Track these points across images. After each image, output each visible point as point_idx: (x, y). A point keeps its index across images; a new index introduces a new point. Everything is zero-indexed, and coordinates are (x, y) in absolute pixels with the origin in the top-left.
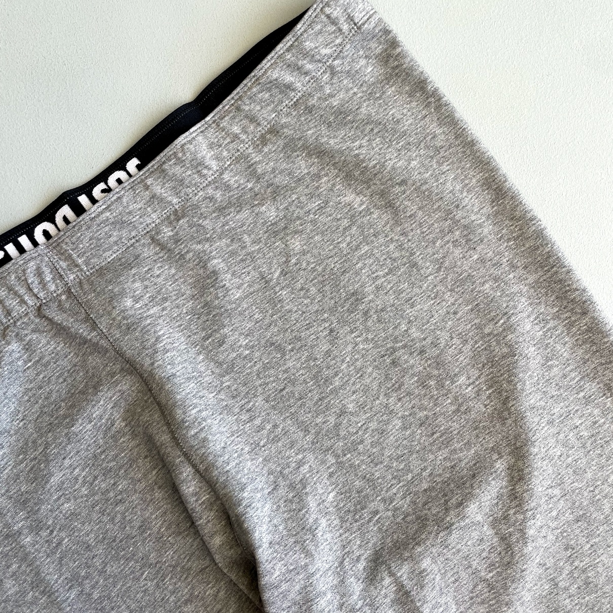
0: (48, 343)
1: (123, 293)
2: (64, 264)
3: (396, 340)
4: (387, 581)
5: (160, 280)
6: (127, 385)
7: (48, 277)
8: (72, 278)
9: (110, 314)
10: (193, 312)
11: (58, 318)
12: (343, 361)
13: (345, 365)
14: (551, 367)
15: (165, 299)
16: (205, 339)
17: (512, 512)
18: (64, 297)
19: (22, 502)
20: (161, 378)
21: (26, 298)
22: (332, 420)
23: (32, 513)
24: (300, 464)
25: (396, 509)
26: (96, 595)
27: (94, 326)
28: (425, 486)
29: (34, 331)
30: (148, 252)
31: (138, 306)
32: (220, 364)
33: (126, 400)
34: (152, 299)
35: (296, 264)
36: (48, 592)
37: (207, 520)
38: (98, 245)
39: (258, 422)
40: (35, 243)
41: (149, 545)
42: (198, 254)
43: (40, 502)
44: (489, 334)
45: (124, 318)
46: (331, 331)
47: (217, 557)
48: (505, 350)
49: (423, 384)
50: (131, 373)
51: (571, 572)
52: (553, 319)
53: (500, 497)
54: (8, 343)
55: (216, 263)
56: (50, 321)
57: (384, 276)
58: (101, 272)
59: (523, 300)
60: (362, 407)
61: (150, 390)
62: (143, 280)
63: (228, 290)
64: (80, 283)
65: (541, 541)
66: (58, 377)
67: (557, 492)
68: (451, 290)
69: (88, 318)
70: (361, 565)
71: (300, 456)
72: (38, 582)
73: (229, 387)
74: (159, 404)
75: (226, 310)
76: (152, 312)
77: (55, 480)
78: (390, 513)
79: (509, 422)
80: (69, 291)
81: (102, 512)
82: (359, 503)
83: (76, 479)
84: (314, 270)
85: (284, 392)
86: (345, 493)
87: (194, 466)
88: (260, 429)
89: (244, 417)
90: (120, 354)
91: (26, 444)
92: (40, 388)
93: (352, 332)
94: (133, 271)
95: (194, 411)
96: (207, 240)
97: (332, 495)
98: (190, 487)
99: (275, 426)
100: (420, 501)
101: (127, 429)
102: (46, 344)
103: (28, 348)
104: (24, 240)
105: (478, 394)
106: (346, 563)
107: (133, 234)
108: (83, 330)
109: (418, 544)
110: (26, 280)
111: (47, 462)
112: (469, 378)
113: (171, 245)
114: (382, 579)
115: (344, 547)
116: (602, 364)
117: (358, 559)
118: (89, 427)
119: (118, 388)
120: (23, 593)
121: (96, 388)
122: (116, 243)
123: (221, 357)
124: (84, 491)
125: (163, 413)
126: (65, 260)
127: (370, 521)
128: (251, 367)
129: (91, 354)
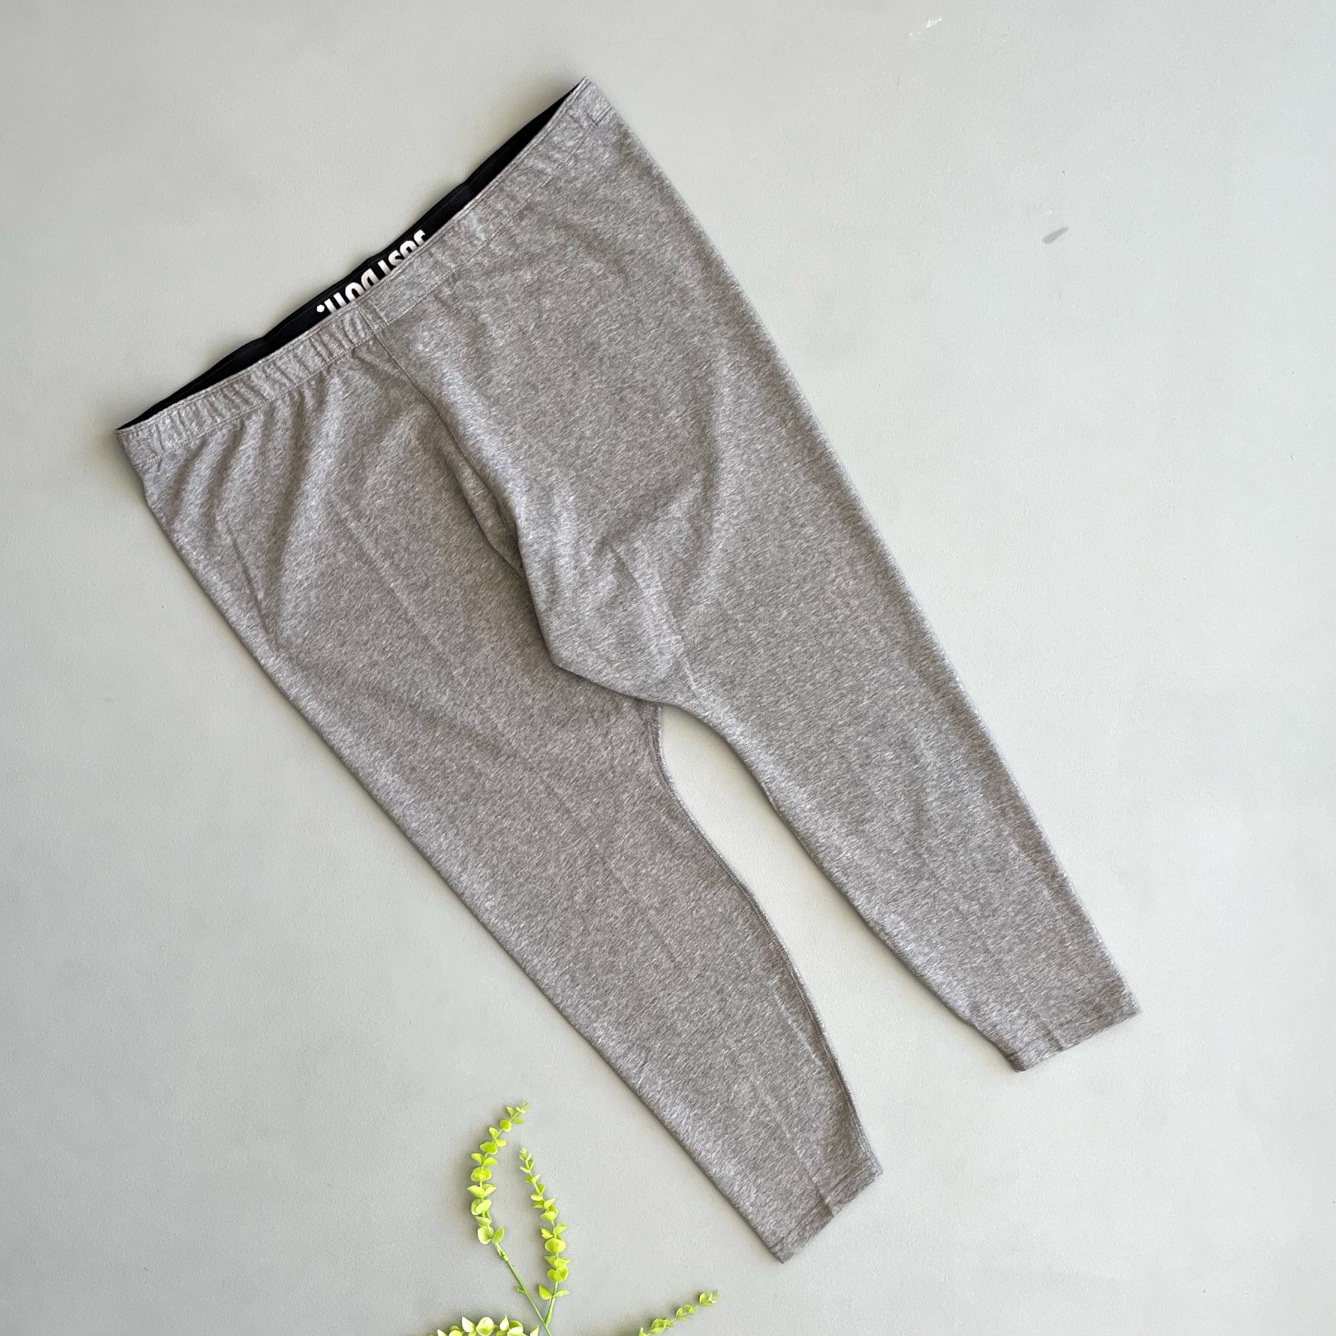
0: (360, 378)
1: (415, 339)
2: (370, 317)
3: (624, 382)
4: (610, 556)
5: (442, 330)
6: (420, 411)
7: (359, 327)
8: (376, 327)
9: (407, 355)
10: (467, 356)
11: (368, 358)
12: (583, 398)
13: (583, 401)
14: (741, 404)
15: (446, 346)
16: (477, 378)
17: (703, 511)
18: (371, 343)
19: (347, 498)
20: (447, 404)
21: (344, 342)
22: (573, 443)
23: (354, 506)
24: (549, 474)
25: (619, 509)
26: (403, 566)
27: (396, 365)
28: (641, 493)
29: (350, 368)
30: (432, 307)
31: (427, 350)
32: (488, 398)
33: (420, 424)
34: (437, 345)
35: (546, 319)
36: (369, 562)
37: (482, 508)
38: (395, 301)
39: (517, 442)
40: (347, 301)
41: (439, 532)
42: (470, 309)
43: (360, 497)
44: (695, 378)
45: (418, 358)
46: (574, 374)
47: (490, 537)
48: (706, 390)
49: (643, 416)
50: (423, 403)
51: (746, 557)
52: (745, 366)
53: (695, 500)
54: (332, 378)
55: (485, 317)
56: (362, 361)
57: (616, 330)
58: (398, 323)
59: (723, 350)
60: (596, 433)
61: (438, 414)
62: (430, 330)
63: (494, 339)
64: (383, 331)
65: (723, 533)
66: (368, 406)
67: (738, 498)
68: (668, 342)
69: (390, 360)
70: (592, 546)
71: (549, 470)
72: (361, 555)
73: (495, 416)
74: (445, 424)
75: (493, 355)
76: (436, 355)
77: (370, 482)
78: (615, 512)
79: (705, 444)
80: (375, 338)
81: (405, 507)
82: (593, 504)
83: (385, 482)
84: (561, 324)
85: (537, 422)
86: (582, 497)
87: (472, 468)
88: (519, 448)
89: (507, 439)
90: (416, 386)
91: (348, 455)
92: (355, 413)
93: (590, 375)
94: (423, 322)
95: (471, 429)
96: (478, 298)
97: (572, 498)
98: (470, 483)
99: (530, 447)
100: (637, 503)
101: (420, 447)
102: (359, 379)
103: (346, 382)
104: (338, 297)
105: (684, 423)
106: (581, 542)
107: (421, 293)
108: (388, 368)
109: (633, 531)
110: (343, 328)
111: (364, 468)
112: (678, 412)
113: (450, 302)
114: (606, 554)
115: (580, 533)
116: (779, 402)
117: (590, 541)
118: (393, 443)
119: (414, 414)
120: (351, 563)
121: (398, 413)
122: (408, 300)
123: (489, 392)
124: (391, 491)
125: (448, 431)
126: (371, 312)
127: (600, 516)
128: (512, 401)
129: (393, 387)
